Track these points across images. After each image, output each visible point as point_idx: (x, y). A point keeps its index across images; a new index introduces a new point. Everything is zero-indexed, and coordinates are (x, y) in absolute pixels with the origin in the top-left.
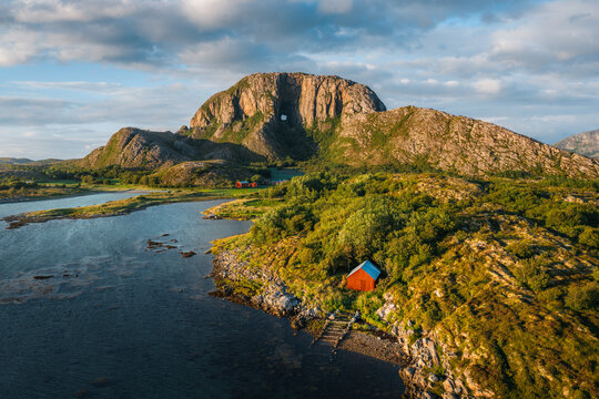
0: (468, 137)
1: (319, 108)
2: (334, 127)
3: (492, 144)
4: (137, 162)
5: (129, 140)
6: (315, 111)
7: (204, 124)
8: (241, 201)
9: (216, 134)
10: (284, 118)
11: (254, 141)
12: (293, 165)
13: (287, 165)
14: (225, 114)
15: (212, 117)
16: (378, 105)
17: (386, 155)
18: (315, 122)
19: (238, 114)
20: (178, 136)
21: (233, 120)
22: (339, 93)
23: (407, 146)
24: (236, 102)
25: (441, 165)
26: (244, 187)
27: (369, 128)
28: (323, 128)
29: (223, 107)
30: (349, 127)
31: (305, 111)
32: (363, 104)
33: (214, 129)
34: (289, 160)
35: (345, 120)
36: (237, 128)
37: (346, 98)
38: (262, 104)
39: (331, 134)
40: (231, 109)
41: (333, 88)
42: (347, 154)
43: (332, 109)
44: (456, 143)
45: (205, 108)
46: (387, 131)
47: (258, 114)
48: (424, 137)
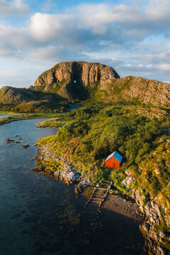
0: (157, 89)
1: (90, 77)
2: (97, 86)
3: (167, 92)
4: (10, 101)
5: (7, 91)
6: (88, 79)
7: (40, 85)
8: (55, 119)
9: (45, 89)
10: (75, 82)
11: (62, 92)
12: (79, 102)
13: (76, 102)
14: (49, 80)
15: (43, 81)
16: (116, 76)
17: (120, 97)
18: (89, 83)
19: (55, 80)
20: (29, 90)
21: (53, 83)
22: (99, 70)
23: (129, 93)
24: (54, 75)
25: (144, 102)
26: (57, 112)
27: (112, 86)
28: (92, 86)
29: (48, 77)
30: (104, 85)
31: (84, 79)
32: (110, 75)
33: (44, 87)
34: (77, 100)
35: (102, 82)
36: (55, 86)
37: (102, 72)
38: (65, 75)
39: (96, 88)
40: (52, 78)
41: (97, 68)
42: (103, 97)
43: (96, 78)
44: (151, 92)
45: (40, 77)
46: (120, 87)
47: (64, 80)
48: (137, 89)
